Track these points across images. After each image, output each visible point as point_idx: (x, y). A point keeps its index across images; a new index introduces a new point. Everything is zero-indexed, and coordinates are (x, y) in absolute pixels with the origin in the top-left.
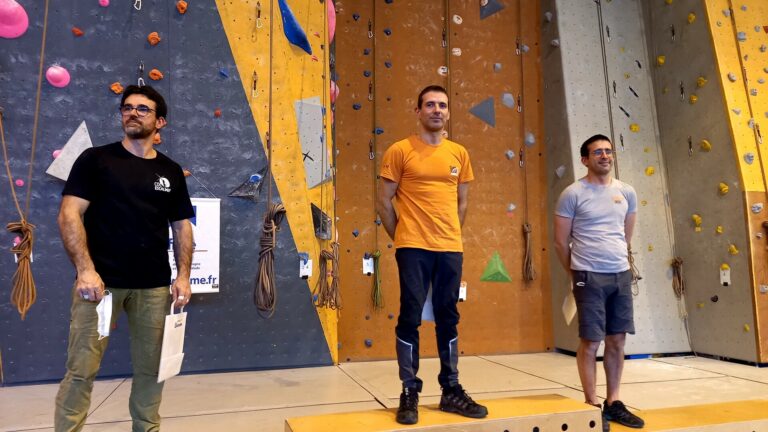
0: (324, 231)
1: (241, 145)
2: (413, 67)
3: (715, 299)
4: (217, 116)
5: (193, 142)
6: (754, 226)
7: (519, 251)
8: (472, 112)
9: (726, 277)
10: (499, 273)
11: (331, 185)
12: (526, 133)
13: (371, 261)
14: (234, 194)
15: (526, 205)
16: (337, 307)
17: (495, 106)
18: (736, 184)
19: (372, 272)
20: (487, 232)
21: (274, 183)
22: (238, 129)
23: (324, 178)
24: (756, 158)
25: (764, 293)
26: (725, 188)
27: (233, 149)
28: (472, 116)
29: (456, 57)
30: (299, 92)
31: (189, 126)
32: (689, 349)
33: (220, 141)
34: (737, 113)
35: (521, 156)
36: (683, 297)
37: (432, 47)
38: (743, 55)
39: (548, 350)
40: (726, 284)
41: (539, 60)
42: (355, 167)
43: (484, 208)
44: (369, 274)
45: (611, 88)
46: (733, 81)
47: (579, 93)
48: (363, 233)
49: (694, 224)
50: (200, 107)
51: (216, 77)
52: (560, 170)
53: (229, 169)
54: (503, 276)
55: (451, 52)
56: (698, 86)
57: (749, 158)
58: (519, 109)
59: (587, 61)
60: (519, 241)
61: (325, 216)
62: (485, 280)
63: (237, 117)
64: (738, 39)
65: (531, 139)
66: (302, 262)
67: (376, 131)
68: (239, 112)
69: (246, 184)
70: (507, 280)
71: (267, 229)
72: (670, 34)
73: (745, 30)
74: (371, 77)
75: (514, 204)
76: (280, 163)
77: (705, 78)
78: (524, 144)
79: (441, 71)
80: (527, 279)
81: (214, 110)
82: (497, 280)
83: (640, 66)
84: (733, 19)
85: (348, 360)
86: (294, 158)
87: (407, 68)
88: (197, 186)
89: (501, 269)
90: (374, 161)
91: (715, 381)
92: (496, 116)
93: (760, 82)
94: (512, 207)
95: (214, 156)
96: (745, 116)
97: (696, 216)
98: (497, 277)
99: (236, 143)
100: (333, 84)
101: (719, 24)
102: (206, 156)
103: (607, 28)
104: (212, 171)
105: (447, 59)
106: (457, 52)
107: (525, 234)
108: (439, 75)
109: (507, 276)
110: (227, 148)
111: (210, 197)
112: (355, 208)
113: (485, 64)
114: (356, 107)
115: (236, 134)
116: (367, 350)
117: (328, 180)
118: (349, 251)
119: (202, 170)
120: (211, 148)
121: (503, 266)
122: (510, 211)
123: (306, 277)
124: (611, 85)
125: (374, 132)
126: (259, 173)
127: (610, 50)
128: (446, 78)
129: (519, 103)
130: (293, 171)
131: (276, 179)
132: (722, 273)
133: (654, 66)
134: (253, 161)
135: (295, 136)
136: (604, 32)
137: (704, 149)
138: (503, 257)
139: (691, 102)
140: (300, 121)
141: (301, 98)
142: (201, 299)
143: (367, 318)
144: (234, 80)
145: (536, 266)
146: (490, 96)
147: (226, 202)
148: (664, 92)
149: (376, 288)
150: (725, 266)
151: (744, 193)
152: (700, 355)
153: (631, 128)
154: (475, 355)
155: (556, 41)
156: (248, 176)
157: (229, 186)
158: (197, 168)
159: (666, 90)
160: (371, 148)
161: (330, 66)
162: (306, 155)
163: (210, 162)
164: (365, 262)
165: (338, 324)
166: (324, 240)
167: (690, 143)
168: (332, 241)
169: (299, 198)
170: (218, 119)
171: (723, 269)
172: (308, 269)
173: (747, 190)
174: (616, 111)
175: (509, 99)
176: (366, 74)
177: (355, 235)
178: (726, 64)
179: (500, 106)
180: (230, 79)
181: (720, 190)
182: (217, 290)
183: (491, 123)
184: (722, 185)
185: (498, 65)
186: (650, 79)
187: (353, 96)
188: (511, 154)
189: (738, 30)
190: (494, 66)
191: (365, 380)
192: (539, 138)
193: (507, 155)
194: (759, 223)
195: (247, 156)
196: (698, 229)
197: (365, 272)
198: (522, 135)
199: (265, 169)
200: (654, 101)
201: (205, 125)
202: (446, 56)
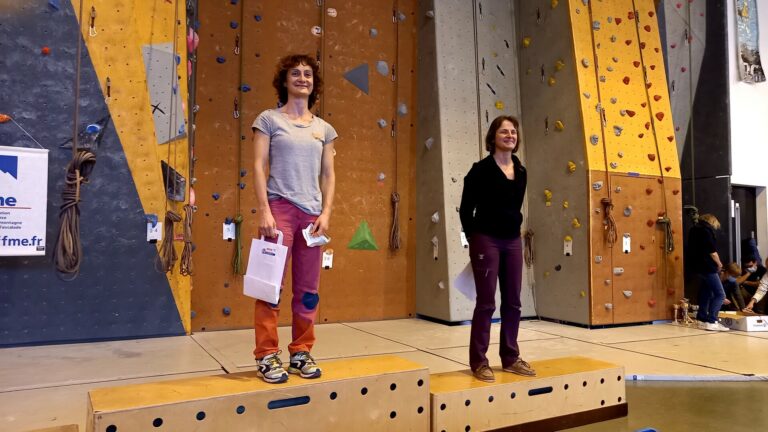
0: (178, 192)
1: (75, 90)
2: (284, 23)
3: (558, 268)
4: (45, 54)
5: (14, 82)
6: (594, 201)
7: (387, 220)
8: (346, 76)
9: (568, 249)
10: (366, 241)
11: (185, 142)
12: (399, 103)
13: (232, 226)
14: (66, 146)
15: (395, 175)
16: (189, 273)
17: (370, 73)
18: (582, 163)
19: (233, 238)
20: (356, 200)
21: (117, 135)
22: (71, 71)
23: (178, 134)
24: (600, 140)
25: (598, 263)
26: (573, 166)
27: (65, 94)
28: (346, 82)
29: (331, 17)
30: (148, 36)
31: (9, 63)
32: (534, 314)
33: (49, 83)
34: (587, 97)
35: (393, 126)
36: (532, 266)
37: (306, 5)
38: (596, 44)
39: (410, 316)
40: (568, 254)
41: (414, 31)
42: (217, 125)
43: (355, 176)
44: (230, 240)
45: (480, 65)
46: (586, 67)
47: (450, 66)
48: (224, 196)
49: (545, 198)
50: (22, 41)
51: (43, 8)
52: (429, 142)
53: (61, 117)
54: (370, 245)
55: (326, 12)
56: (556, 69)
57: (594, 140)
58: (393, 78)
59: (459, 36)
60: (387, 209)
61: (179, 176)
62: (352, 248)
63: (72, 57)
64: (593, 27)
65: (404, 109)
66: (149, 225)
67: (243, 89)
68: (72, 51)
69: (83, 135)
70: (373, 248)
71: (70, 179)
72: (536, 16)
73: (599, 20)
74: (238, 29)
75: (384, 173)
76: (124, 114)
77: (562, 62)
78: (397, 113)
79: (315, 31)
80: (393, 247)
81: (41, 47)
82: (364, 248)
83: (507, 46)
84: (590, 8)
85: (203, 329)
86: (141, 109)
87: (279, 24)
88: (19, 135)
89: (368, 237)
90: (239, 120)
91: (552, 342)
92: (370, 84)
93: (609, 70)
94: (382, 176)
95: (41, 100)
96: (594, 101)
97: (547, 191)
98: (364, 245)
99: (70, 87)
100: (191, 31)
101: (578, 12)
102: (31, 99)
103: (480, 5)
104: (38, 117)
105: (321, 19)
106: (333, 13)
107: (393, 203)
108: (312, 35)
109: (373, 244)
110: (58, 92)
111: (36, 147)
112: (216, 169)
113: (361, 28)
114: (220, 61)
115: (69, 77)
116: (225, 319)
117: (182, 136)
118: (207, 215)
119: (25, 115)
120: (37, 90)
121: (370, 235)
122: (379, 180)
123: (154, 241)
124: (480, 61)
125: (240, 89)
126: (98, 123)
127: (482, 28)
128: (320, 39)
129: (393, 72)
130: (139, 124)
131: (118, 131)
132: (565, 244)
133: (521, 47)
134: (90, 109)
135: (143, 84)
136: (476, 8)
137: (558, 129)
138: (370, 225)
139: (549, 84)
140: (149, 68)
141: (150, 43)
142: (26, 262)
143: (226, 286)
144: (66, 14)
145: (403, 234)
146: (365, 62)
147: (56, 154)
148: (527, 73)
149: (237, 255)
150: (568, 238)
151: (588, 171)
152: (543, 319)
153: (496, 105)
154: (338, 322)
155: (431, 12)
156: (85, 125)
157: (60, 135)
158: (20, 113)
159: (530, 71)
160: (236, 105)
161: (188, 11)
162: (156, 107)
163: (36, 107)
164: (225, 227)
165: (192, 292)
166: (177, 202)
167: (547, 123)
168: (186, 203)
169: (147, 155)
170: (46, 58)
171: (568, 241)
172: (156, 233)
173: (590, 168)
174: (483, 87)
175: (383, 66)
176: (233, 26)
177: (216, 198)
178: (582, 52)
179: (375, 73)
180: (61, 12)
181: (569, 167)
182: (43, 253)
183: (365, 89)
184: (571, 163)
185: (374, 31)
186: (516, 60)
187: (217, 48)
188: (383, 123)
189: (594, 20)
190: (370, 32)
191: (216, 349)
192: (412, 108)
193: (379, 124)
194: (599, 199)
195: (84, 103)
196: (548, 204)
197: (226, 237)
198: (395, 105)
199: (105, 119)
200: (518, 82)
201: (29, 63)
202: (320, 15)
